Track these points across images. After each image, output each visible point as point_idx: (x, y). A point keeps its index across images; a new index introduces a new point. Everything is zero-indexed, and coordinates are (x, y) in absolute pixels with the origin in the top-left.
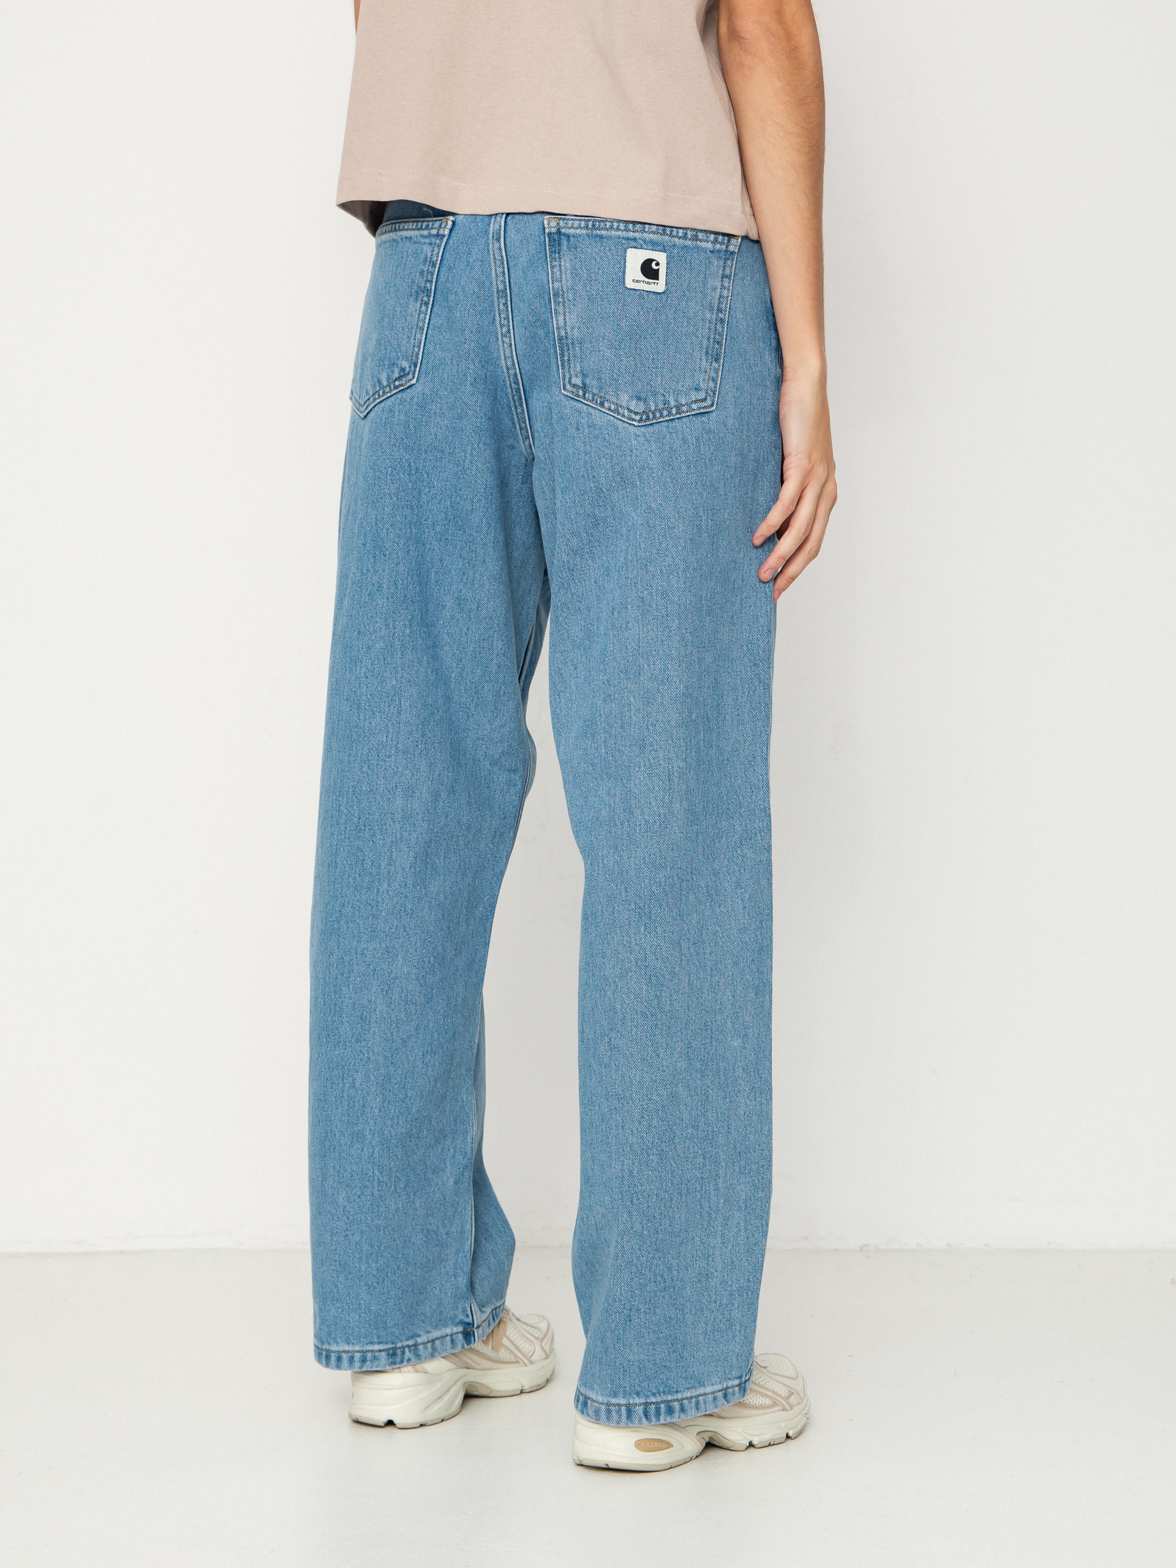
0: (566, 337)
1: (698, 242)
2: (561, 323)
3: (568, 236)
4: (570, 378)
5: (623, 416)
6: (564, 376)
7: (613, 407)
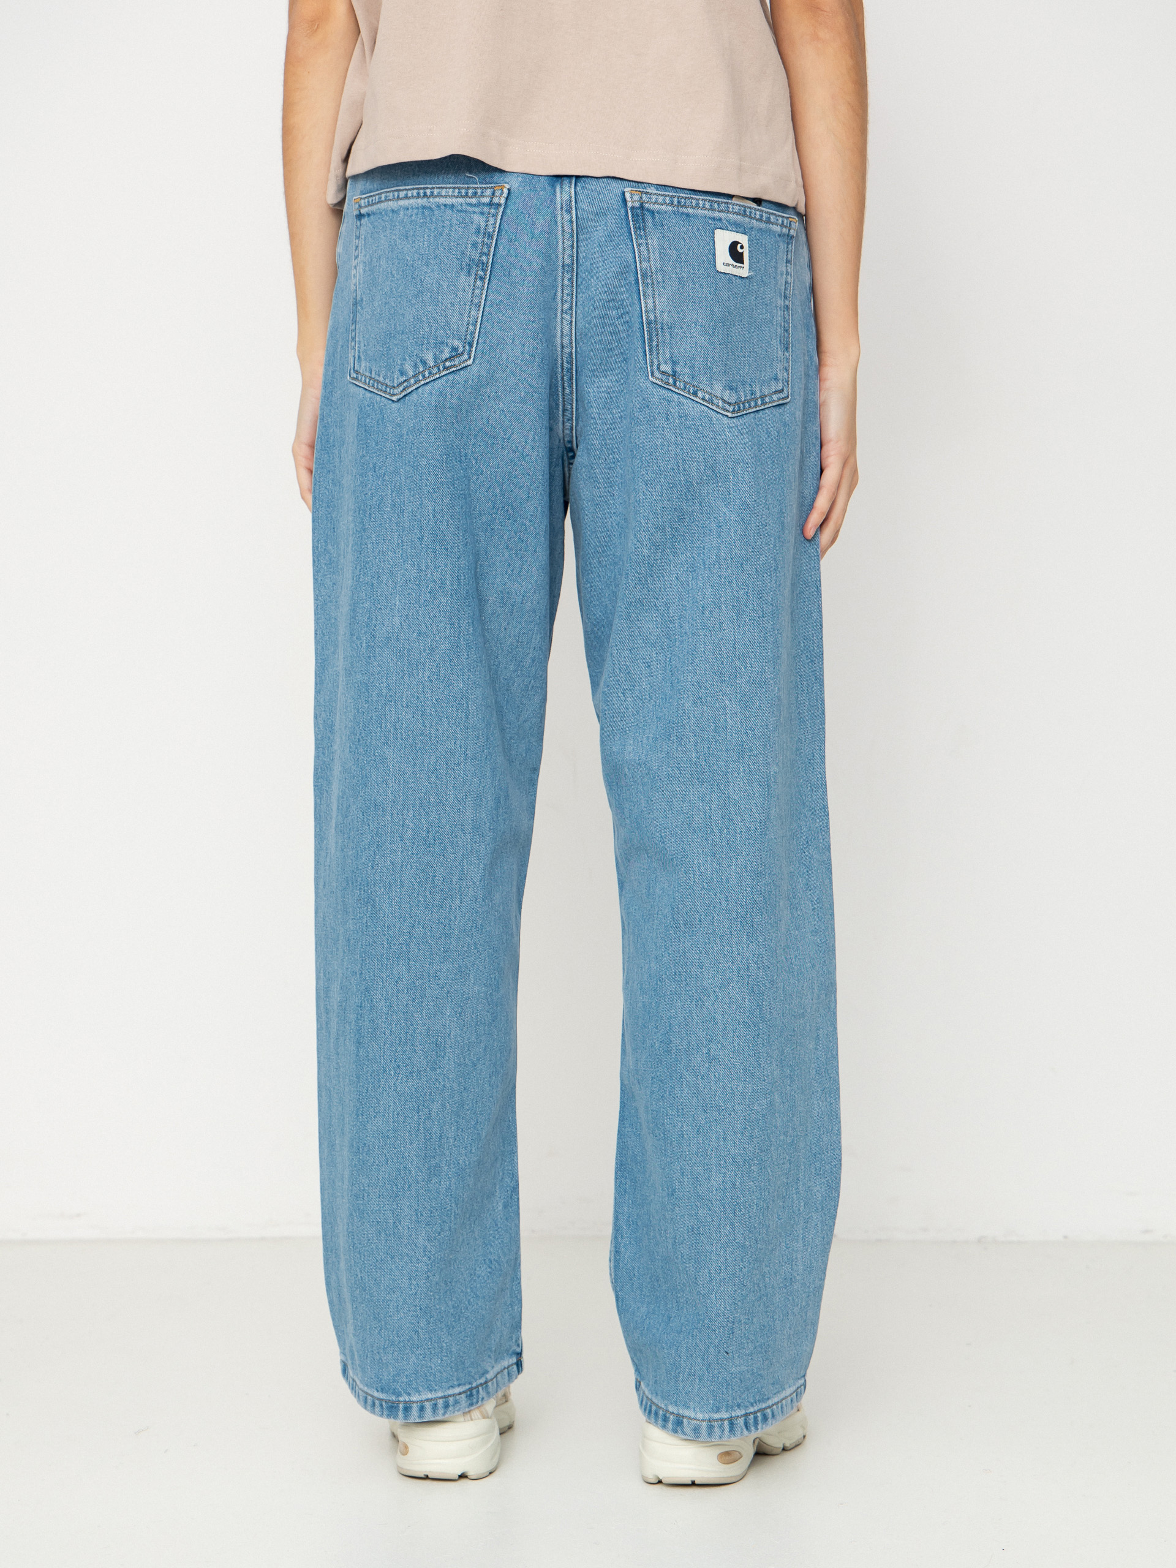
0: (656, 321)
1: (771, 225)
2: (651, 306)
3: (652, 213)
4: (659, 365)
5: (718, 406)
6: (652, 362)
7: (707, 397)
